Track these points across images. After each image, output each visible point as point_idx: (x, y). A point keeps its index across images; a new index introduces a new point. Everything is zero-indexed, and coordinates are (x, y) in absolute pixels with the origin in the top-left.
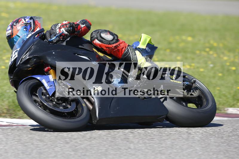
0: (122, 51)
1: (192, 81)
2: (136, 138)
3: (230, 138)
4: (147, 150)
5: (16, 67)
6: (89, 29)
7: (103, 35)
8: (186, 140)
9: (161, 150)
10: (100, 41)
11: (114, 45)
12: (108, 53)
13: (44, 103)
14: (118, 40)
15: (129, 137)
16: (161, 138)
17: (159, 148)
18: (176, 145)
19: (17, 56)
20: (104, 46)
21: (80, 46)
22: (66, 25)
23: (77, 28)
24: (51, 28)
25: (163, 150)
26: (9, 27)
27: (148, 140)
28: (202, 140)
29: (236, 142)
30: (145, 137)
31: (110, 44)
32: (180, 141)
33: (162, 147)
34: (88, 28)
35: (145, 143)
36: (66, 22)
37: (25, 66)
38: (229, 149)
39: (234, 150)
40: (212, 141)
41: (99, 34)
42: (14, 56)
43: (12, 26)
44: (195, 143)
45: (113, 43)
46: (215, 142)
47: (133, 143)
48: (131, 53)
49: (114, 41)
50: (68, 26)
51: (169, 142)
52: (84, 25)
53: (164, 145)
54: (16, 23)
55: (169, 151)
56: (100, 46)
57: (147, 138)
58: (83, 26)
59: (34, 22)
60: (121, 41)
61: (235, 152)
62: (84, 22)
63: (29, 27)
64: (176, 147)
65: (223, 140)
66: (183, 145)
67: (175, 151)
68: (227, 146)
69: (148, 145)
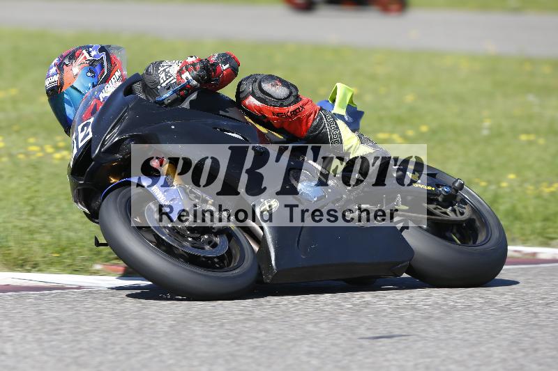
0: (307, 122)
1: (457, 184)
2: (18, 330)
3: (240, 326)
4: (45, 358)
5: (92, 160)
6: (236, 75)
7: (267, 87)
8: (137, 332)
9: (77, 357)
10: (258, 99)
11: (292, 108)
12: (276, 126)
13: (161, 236)
14: (298, 98)
15: (3, 328)
16: (78, 328)
17: (73, 351)
18: (113, 344)
19: (91, 136)
20: (269, 111)
21: (221, 112)
22: (193, 64)
23: (215, 71)
24: (147, 71)
25: (83, 356)
26: (54, 70)
27: (47, 333)
28: (173, 332)
29: (254, 335)
30: (39, 327)
31: (282, 105)
32: (123, 334)
33: (81, 349)
34: (234, 71)
35: (39, 341)
36: (194, 59)
37: (111, 157)
38: (238, 350)
39: (250, 354)
40: (198, 333)
41: (257, 84)
42: (81, 136)
43: (60, 66)
44: (158, 338)
45: (290, 105)
46: (206, 337)
47: (11, 340)
48: (328, 125)
49: (292, 99)
50: (198, 66)
51: (96, 338)
52: (228, 66)
53: (84, 345)
54: (70, 59)
55: (98, 359)
56: (260, 110)
57: (44, 328)
58: (225, 67)
59: (109, 59)
60: (305, 99)
61: (252, 357)
62: (227, 58)
63: (98, 69)
64: (112, 348)
65: (222, 332)
66: (129, 344)
67: (111, 357)
68: (233, 345)
69: (46, 345)
